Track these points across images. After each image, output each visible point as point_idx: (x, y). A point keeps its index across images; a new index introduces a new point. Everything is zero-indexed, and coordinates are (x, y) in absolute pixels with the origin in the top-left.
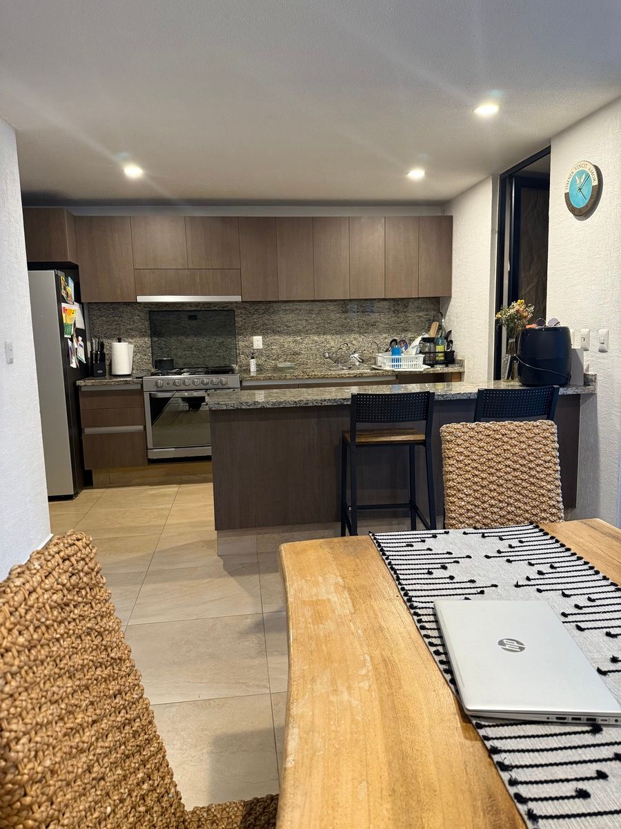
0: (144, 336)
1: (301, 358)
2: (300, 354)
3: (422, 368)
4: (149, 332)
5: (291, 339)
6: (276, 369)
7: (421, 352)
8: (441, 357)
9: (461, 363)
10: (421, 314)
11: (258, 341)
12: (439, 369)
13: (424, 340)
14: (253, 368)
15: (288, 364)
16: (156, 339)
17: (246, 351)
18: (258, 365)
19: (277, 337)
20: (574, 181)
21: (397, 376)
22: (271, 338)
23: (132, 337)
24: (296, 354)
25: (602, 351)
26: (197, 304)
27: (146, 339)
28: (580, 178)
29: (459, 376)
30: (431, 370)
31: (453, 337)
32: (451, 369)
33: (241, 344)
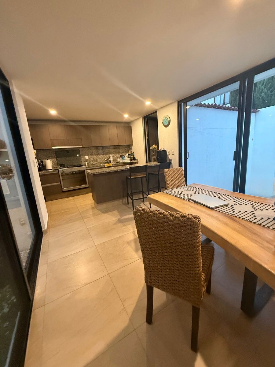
0: (54, 158)
1: (99, 161)
2: (98, 160)
3: (130, 161)
4: (55, 157)
5: (95, 156)
6: (93, 164)
7: (129, 158)
8: (132, 159)
9: (137, 160)
10: (126, 149)
11: (87, 158)
12: (133, 161)
13: (128, 155)
14: (87, 165)
15: (96, 163)
16: (57, 159)
17: (84, 160)
18: (88, 164)
19: (92, 156)
20: (164, 119)
21: (124, 164)
22: (91, 156)
23: (51, 158)
24: (97, 160)
25: (173, 154)
26: (69, 148)
27: (55, 159)
28: (166, 119)
29: (137, 163)
30: (132, 162)
31: (134, 154)
32: (135, 161)
33: (82, 158)
